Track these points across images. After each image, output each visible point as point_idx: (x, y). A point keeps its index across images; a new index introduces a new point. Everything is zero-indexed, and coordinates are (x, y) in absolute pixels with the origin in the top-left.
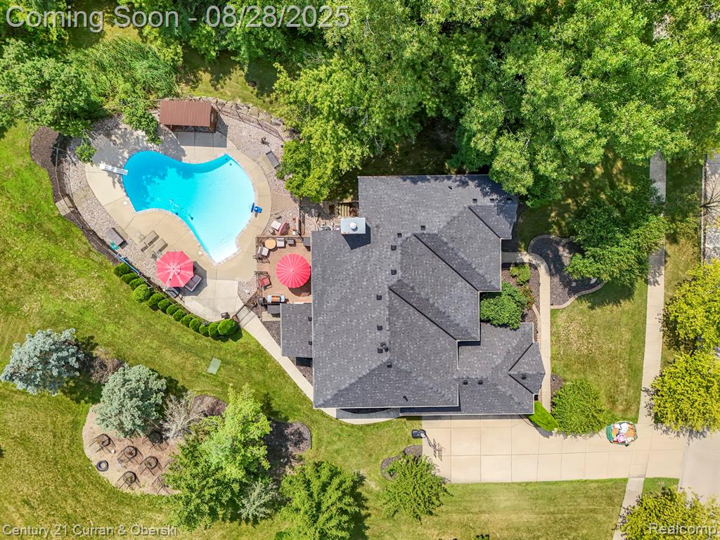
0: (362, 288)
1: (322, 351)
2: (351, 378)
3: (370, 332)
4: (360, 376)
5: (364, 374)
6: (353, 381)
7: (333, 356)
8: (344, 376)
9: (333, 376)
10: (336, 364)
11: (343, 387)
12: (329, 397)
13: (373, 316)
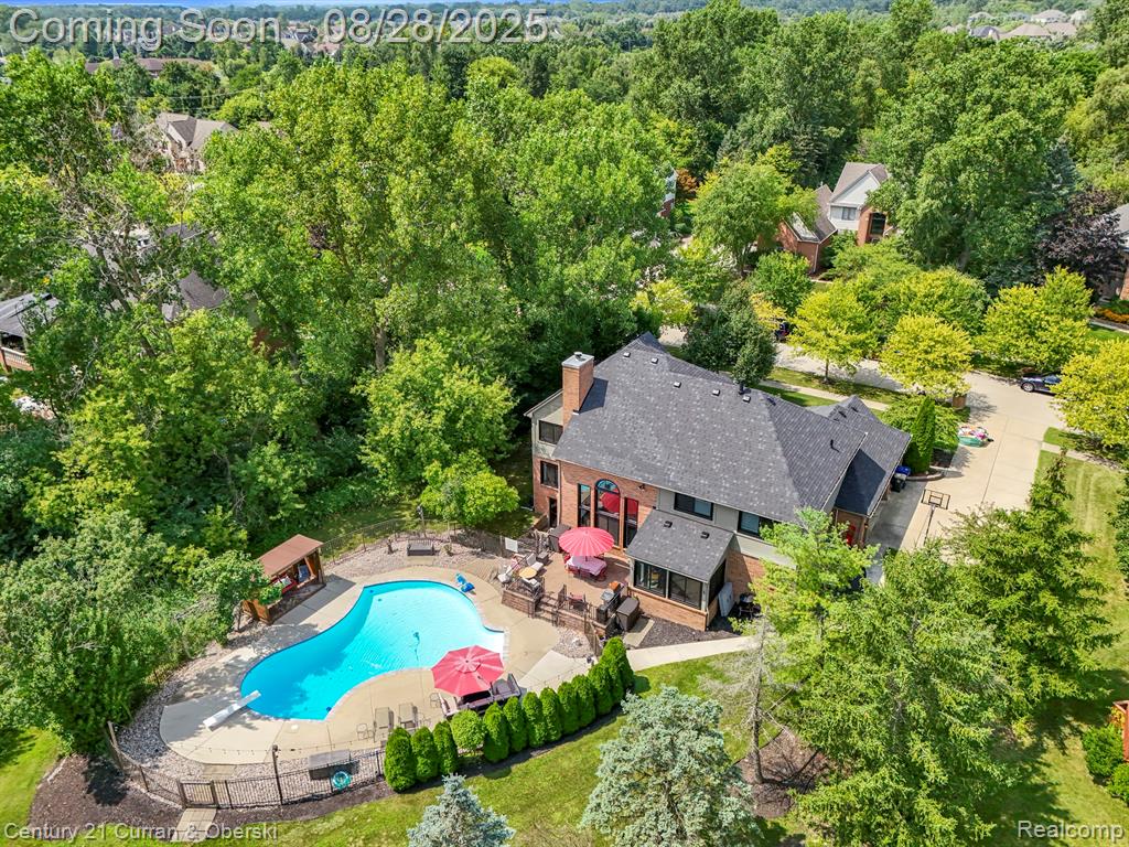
0: (656, 405)
1: (721, 487)
2: (774, 451)
3: (718, 408)
4: (774, 436)
5: (773, 429)
6: (779, 449)
7: (735, 472)
8: (769, 462)
9: (764, 480)
10: (748, 470)
11: (785, 467)
12: (796, 495)
13: (698, 398)
